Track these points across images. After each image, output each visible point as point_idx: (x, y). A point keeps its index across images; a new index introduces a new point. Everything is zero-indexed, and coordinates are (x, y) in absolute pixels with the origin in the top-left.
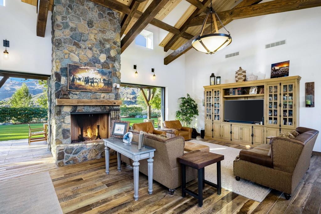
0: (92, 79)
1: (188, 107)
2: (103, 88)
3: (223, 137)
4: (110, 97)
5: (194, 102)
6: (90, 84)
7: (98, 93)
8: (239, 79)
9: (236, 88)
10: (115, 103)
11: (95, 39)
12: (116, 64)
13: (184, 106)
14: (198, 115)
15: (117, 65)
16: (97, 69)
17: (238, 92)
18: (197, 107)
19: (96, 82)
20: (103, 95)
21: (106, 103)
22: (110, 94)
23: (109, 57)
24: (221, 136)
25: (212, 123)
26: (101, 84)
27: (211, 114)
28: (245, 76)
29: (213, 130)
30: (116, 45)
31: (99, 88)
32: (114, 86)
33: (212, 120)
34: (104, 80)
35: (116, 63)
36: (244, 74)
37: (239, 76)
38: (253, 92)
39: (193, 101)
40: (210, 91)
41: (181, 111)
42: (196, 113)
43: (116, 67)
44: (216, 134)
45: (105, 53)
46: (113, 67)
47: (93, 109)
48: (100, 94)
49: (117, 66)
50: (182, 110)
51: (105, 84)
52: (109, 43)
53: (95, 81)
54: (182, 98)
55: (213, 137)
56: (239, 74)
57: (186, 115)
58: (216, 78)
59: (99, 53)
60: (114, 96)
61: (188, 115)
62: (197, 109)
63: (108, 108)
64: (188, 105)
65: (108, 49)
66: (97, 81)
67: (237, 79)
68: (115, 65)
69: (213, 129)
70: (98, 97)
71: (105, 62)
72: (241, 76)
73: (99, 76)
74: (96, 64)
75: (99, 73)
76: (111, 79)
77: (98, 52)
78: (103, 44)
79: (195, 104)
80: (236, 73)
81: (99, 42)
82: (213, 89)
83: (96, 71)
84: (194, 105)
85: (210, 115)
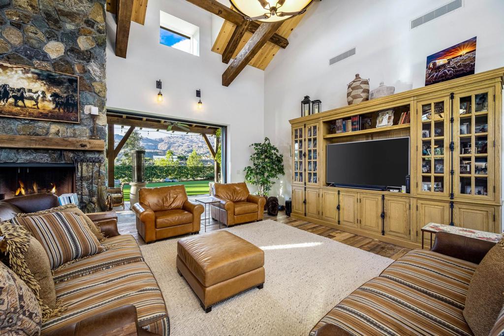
0: (19, 90)
1: (267, 160)
2: (50, 111)
3: (324, 216)
4: (75, 134)
5: (277, 151)
6: (11, 100)
7: (40, 124)
8: (355, 97)
9: (349, 118)
10: (83, 146)
11: (31, 6)
12: (93, 67)
13: (258, 158)
14: (283, 173)
15: (95, 68)
16: (33, 70)
17: (353, 125)
18: (282, 160)
19: (31, 98)
20: (54, 128)
21: (57, 144)
22: (76, 127)
23: (73, 50)
24: (321, 214)
25: (304, 189)
26: (46, 103)
27: (303, 171)
28: (367, 91)
29: (305, 202)
30: (93, 27)
31: (41, 111)
32: (86, 112)
33: (303, 182)
34: (55, 95)
35: (92, 63)
36: (363, 86)
37: (354, 93)
38: (385, 123)
39: (275, 149)
40: (301, 127)
41: (253, 167)
42: (281, 170)
43: (92, 72)
44: (312, 208)
45: (62, 42)
46: (85, 71)
47: (28, 158)
48: (47, 125)
49: (94, 71)
50: (255, 164)
51: (58, 105)
52: (73, 21)
53: (27, 94)
54: (255, 144)
55: (305, 215)
56: (353, 89)
57: (262, 174)
58: (311, 104)
59: (44, 39)
60: (88, 131)
61: (266, 174)
62: (282, 164)
63: (71, 155)
64: (266, 157)
65: (72, 32)
66: (35, 96)
67: (350, 99)
68: (89, 68)
69: (305, 200)
70: (40, 131)
71: (61, 59)
72: (359, 92)
73: (39, 87)
74: (35, 61)
75: (39, 79)
76: (75, 94)
77: (41, 35)
78: (56, 22)
79: (278, 154)
80: (349, 87)
81: (43, 15)
82: (305, 125)
83: (30, 75)
84: (277, 157)
85: (301, 174)
